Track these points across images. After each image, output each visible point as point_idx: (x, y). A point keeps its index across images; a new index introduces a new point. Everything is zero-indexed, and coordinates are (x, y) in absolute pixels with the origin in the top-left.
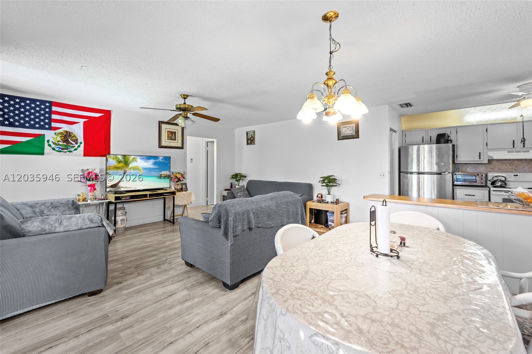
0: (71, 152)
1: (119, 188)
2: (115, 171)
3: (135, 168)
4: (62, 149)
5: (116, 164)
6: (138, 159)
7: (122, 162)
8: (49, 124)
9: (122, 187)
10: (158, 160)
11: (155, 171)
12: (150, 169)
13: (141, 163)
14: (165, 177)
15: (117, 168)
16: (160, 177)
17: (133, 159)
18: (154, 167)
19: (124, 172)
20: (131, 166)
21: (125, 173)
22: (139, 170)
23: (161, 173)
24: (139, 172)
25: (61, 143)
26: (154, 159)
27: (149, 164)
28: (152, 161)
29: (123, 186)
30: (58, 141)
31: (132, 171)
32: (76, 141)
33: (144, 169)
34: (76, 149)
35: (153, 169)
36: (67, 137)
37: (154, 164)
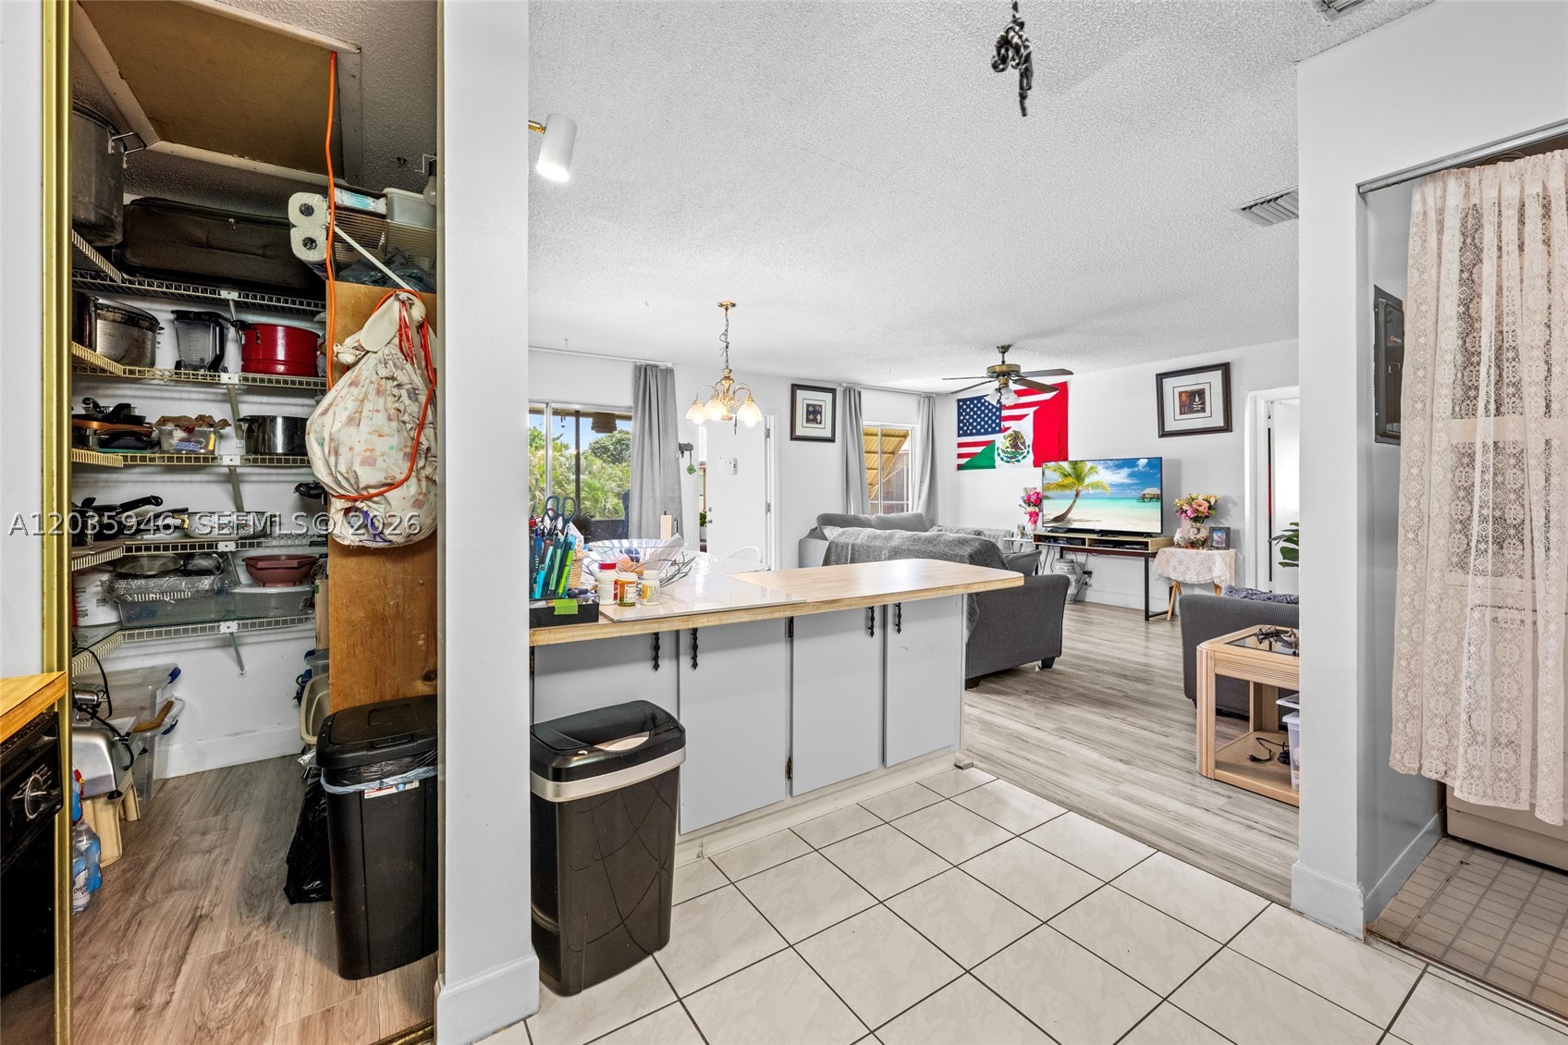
0: (1018, 461)
1: (1069, 521)
2: (1059, 492)
3: (1095, 486)
4: (1011, 458)
5: (1060, 480)
6: (1100, 468)
7: (1070, 475)
8: (999, 425)
9: (1074, 521)
10: (1136, 469)
11: (1135, 490)
12: (1122, 486)
13: (1106, 476)
14: (1151, 498)
15: (1063, 487)
16: (1143, 498)
17: (1091, 468)
18: (1131, 482)
19: (1075, 493)
20: (1087, 481)
21: (1077, 495)
22: (1103, 488)
23: (1144, 492)
24: (1104, 491)
25: (1009, 450)
26: (1129, 467)
27: (1121, 476)
28: (1125, 471)
29: (1076, 518)
30: (1007, 447)
31: (1091, 491)
32: (1023, 443)
33: (1112, 485)
34: (1025, 457)
35: (1129, 485)
36: (1016, 439)
37: (1131, 475)
